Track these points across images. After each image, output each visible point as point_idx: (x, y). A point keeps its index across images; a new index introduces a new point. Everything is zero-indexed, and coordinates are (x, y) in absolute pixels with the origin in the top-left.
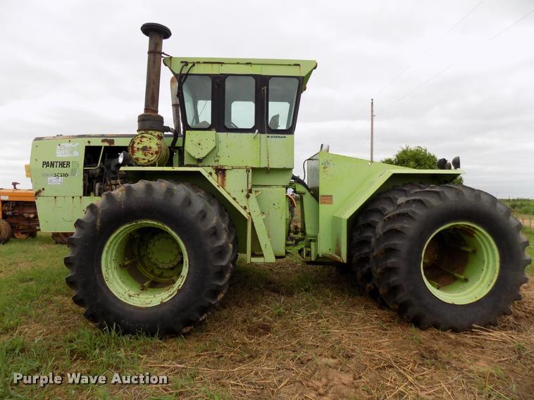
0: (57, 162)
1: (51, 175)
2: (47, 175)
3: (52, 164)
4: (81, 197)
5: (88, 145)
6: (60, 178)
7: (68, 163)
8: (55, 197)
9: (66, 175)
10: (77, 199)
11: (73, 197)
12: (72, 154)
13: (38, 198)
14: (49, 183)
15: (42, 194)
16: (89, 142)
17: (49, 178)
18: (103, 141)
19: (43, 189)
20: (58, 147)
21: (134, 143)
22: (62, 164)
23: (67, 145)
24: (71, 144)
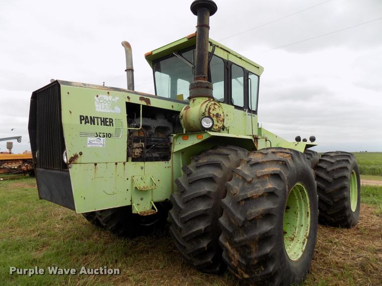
0: (97, 118)
1: (91, 135)
2: (86, 135)
3: (93, 121)
4: (124, 164)
5: (128, 101)
6: (102, 139)
7: (111, 121)
8: (96, 164)
9: (109, 135)
10: (120, 165)
11: (116, 164)
12: (113, 109)
13: (74, 165)
14: (89, 146)
15: (78, 160)
16: (129, 98)
17: (89, 139)
18: (141, 99)
19: (81, 154)
20: (96, 97)
21: (210, 109)
22: (104, 121)
23: (106, 97)
24: (110, 98)
